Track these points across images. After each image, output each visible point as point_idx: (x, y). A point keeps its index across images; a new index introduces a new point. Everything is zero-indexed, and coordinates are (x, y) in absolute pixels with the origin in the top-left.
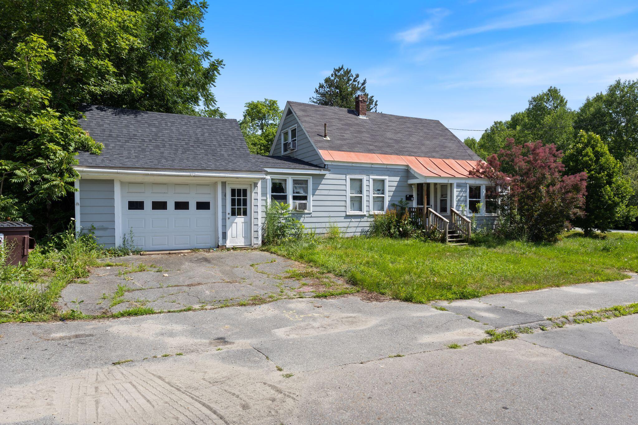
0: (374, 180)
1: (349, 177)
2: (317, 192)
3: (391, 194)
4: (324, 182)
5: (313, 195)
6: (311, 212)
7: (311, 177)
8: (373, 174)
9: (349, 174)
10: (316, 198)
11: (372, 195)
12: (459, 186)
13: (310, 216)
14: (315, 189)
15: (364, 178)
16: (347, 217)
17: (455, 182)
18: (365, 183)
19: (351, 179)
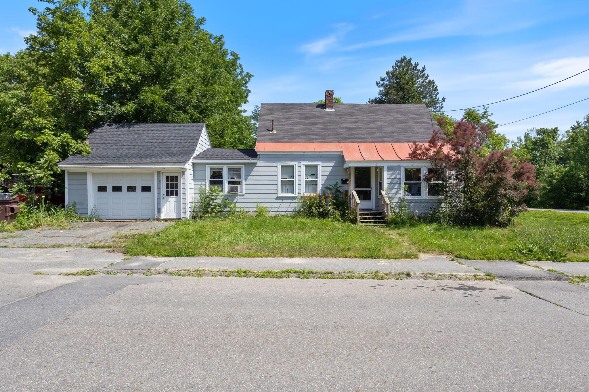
0: (306, 166)
1: (279, 165)
2: (249, 178)
3: (325, 178)
4: (255, 169)
5: (246, 180)
6: (244, 194)
7: (244, 165)
8: (305, 160)
9: (280, 161)
10: (248, 182)
11: (304, 179)
12: (390, 169)
13: (243, 197)
14: (247, 176)
15: (296, 165)
16: (278, 198)
17: (385, 165)
18: (296, 169)
19: (282, 166)
